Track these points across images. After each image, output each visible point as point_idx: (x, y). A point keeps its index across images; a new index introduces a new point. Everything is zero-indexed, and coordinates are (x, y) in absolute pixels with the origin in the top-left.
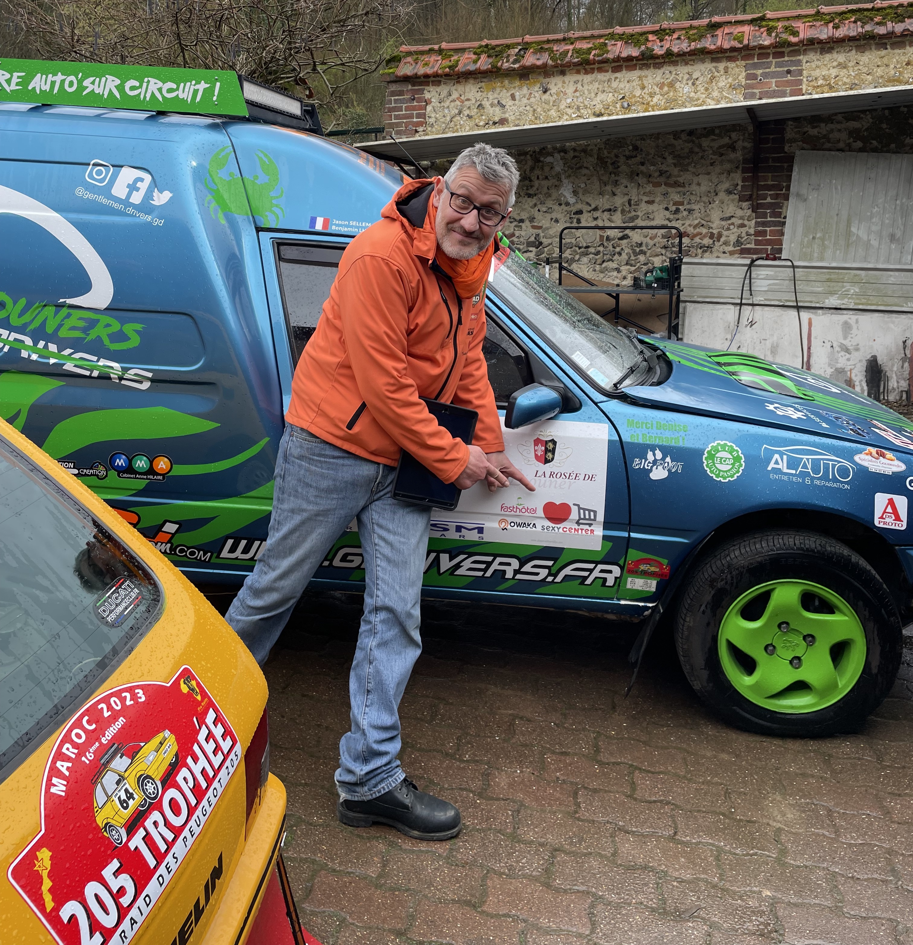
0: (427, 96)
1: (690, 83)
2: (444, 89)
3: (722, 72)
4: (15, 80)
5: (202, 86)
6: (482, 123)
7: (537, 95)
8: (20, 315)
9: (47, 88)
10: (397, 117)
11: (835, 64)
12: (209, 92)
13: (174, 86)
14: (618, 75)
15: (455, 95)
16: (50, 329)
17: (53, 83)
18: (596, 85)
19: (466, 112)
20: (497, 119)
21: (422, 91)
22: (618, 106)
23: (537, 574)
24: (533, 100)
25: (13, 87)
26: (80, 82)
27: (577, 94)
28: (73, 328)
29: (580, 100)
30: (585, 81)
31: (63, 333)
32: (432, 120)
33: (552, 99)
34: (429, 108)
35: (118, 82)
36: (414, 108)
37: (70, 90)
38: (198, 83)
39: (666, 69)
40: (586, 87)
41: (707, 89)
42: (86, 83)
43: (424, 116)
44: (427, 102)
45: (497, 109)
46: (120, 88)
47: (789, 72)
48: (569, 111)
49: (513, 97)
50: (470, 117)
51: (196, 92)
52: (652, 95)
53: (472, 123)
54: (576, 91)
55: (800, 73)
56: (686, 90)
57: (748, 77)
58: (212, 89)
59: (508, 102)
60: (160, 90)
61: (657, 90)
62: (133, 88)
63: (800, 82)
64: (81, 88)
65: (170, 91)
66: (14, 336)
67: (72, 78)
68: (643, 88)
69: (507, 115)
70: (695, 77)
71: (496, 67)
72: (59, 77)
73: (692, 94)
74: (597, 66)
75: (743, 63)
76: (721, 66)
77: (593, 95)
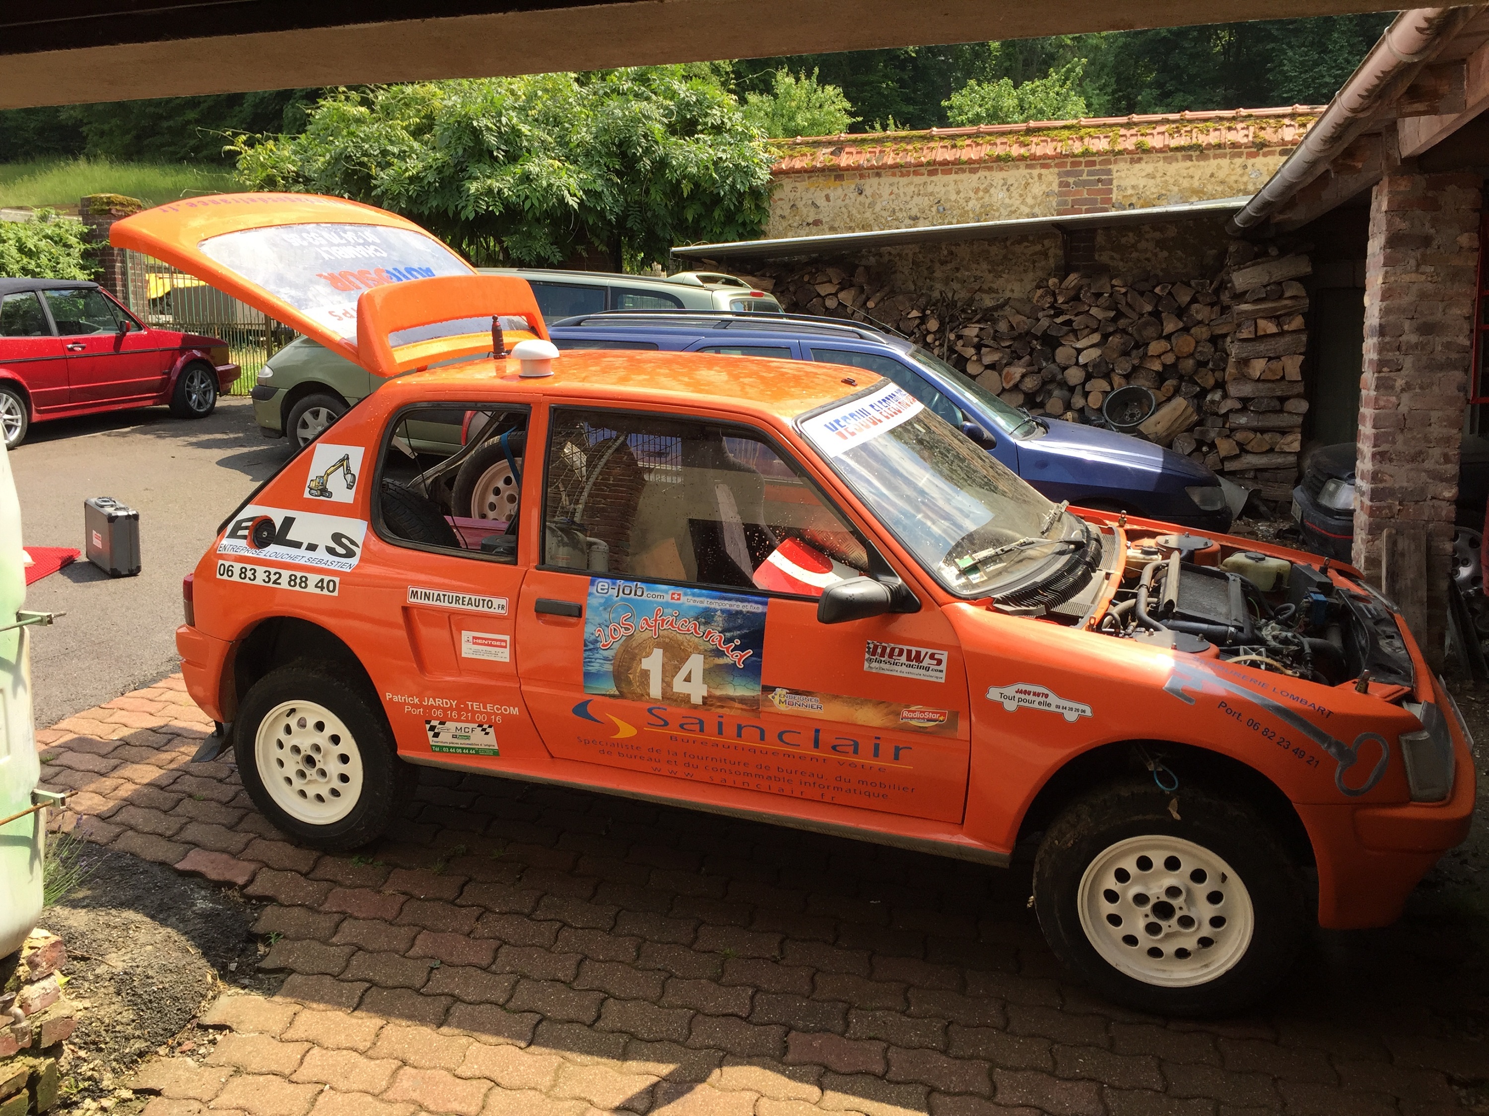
1: (1005, 188)
3: (1036, 178)
6: (795, 224)
7: (851, 195)
11: (1144, 174)
14: (933, 178)
18: (912, 188)
19: (779, 212)
20: (810, 220)
22: (934, 209)
24: (847, 201)
27: (893, 196)
29: (896, 202)
30: (901, 184)
33: (868, 201)
39: (981, 173)
40: (902, 190)
41: (1021, 195)
45: (813, 210)
47: (1099, 181)
48: (885, 214)
49: (828, 198)
50: (783, 217)
52: (967, 200)
53: (785, 225)
54: (891, 193)
55: (1110, 182)
56: (1000, 196)
57: (1061, 184)
59: (822, 202)
61: (972, 195)
63: (1110, 191)
68: (958, 193)
69: (821, 217)
70: (1009, 183)
73: (1007, 201)
74: (912, 169)
75: (1056, 170)
76: (1035, 172)
77: (908, 198)
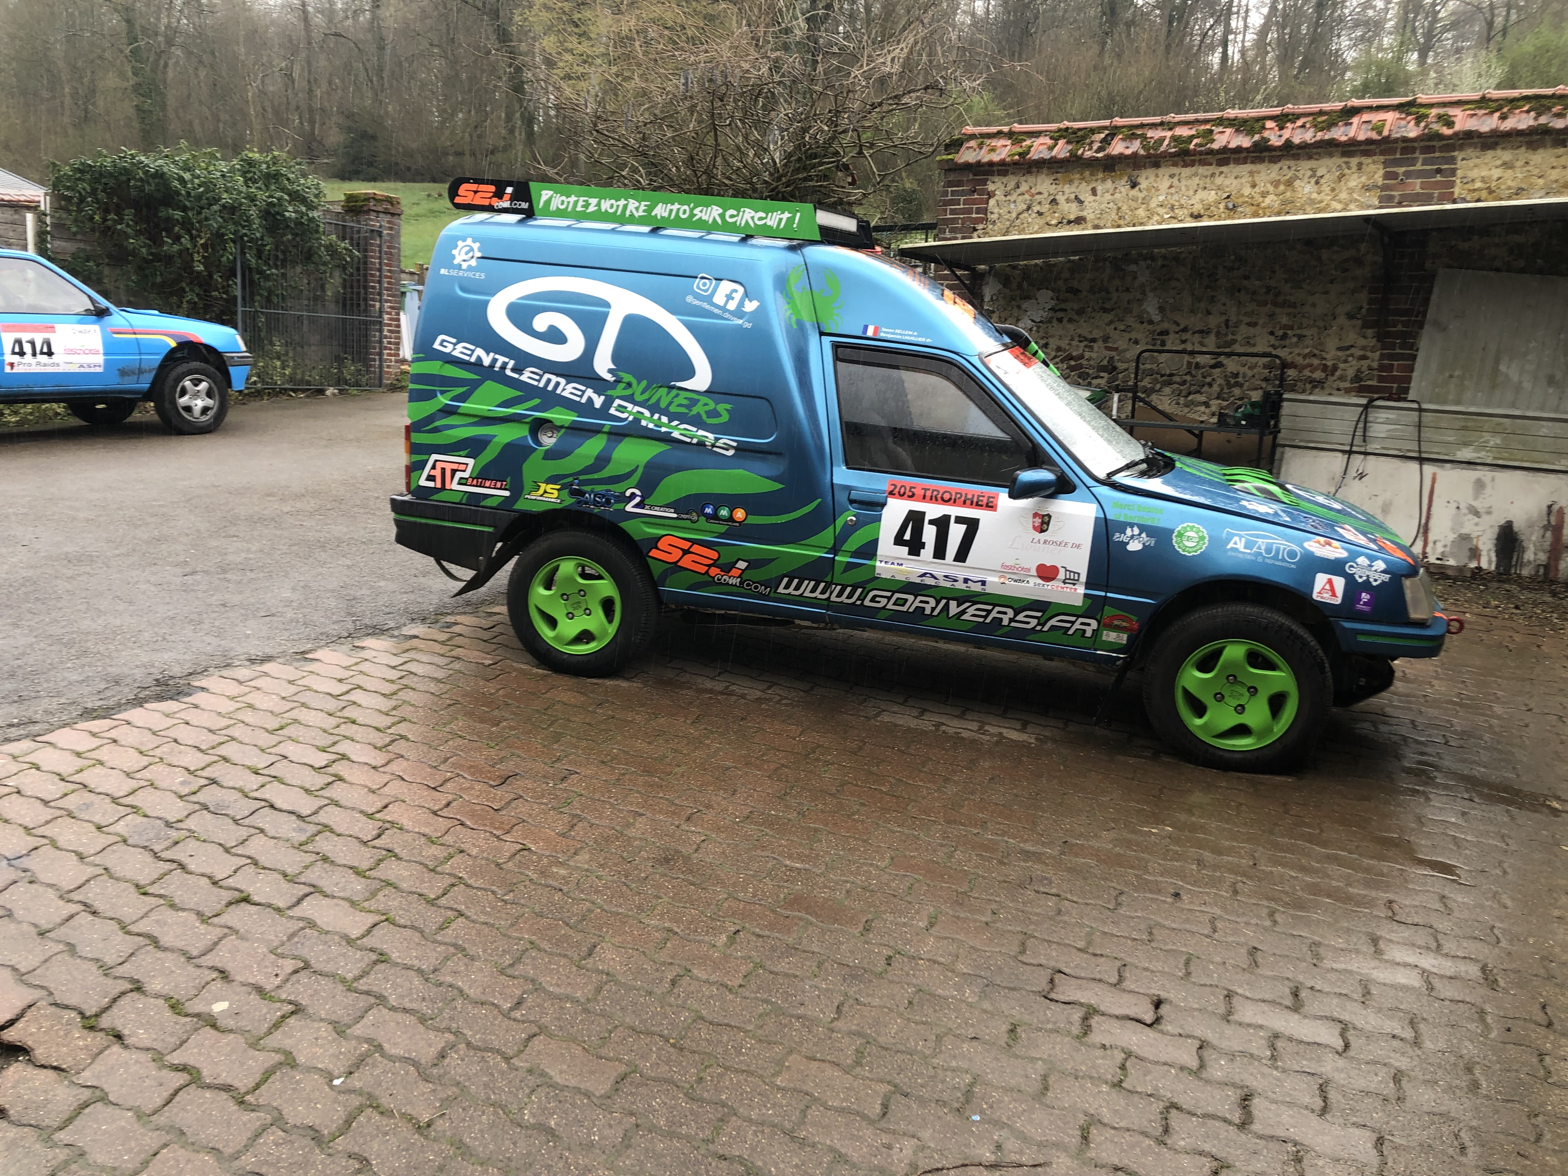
0: (991, 187)
1: (1313, 181)
2: (1011, 181)
3: (1354, 169)
4: (642, 208)
5: (786, 215)
6: (1054, 222)
7: (1122, 189)
8: (642, 393)
9: (666, 214)
10: (953, 212)
11: (1499, 162)
12: (790, 221)
13: (764, 215)
14: (1223, 169)
15: (1024, 187)
16: (663, 405)
17: (671, 211)
18: (1196, 180)
19: (1036, 208)
20: (1072, 217)
21: (984, 182)
22: (1222, 206)
23: (1028, 623)
24: (1117, 195)
25: (641, 213)
26: (692, 210)
27: (1173, 190)
28: (680, 405)
29: (1176, 197)
30: (1183, 175)
31: (673, 409)
32: (994, 217)
33: (1141, 195)
34: (992, 202)
35: (721, 211)
36: (974, 202)
37: (683, 217)
38: (783, 213)
39: (1284, 163)
40: (1184, 182)
41: (1333, 190)
42: (697, 211)
43: (985, 211)
44: (991, 195)
45: (1074, 206)
46: (722, 216)
47: (1439, 171)
48: (1161, 211)
49: (1094, 192)
50: (1040, 214)
51: (781, 219)
52: (1264, 195)
53: (1041, 221)
54: (1171, 187)
55: (1453, 172)
56: (1307, 190)
57: (1388, 176)
58: (794, 218)
59: (1087, 197)
60: (752, 218)
61: (1271, 188)
62: (732, 216)
63: (1452, 184)
64: (692, 215)
65: (760, 219)
66: (637, 409)
67: (686, 207)
68: (1254, 186)
69: (1084, 214)
70: (1319, 174)
71: (1076, 156)
72: (676, 206)
73: (1315, 195)
74: (1197, 158)
75: (1382, 158)
76: (1354, 161)
77: (1191, 193)
